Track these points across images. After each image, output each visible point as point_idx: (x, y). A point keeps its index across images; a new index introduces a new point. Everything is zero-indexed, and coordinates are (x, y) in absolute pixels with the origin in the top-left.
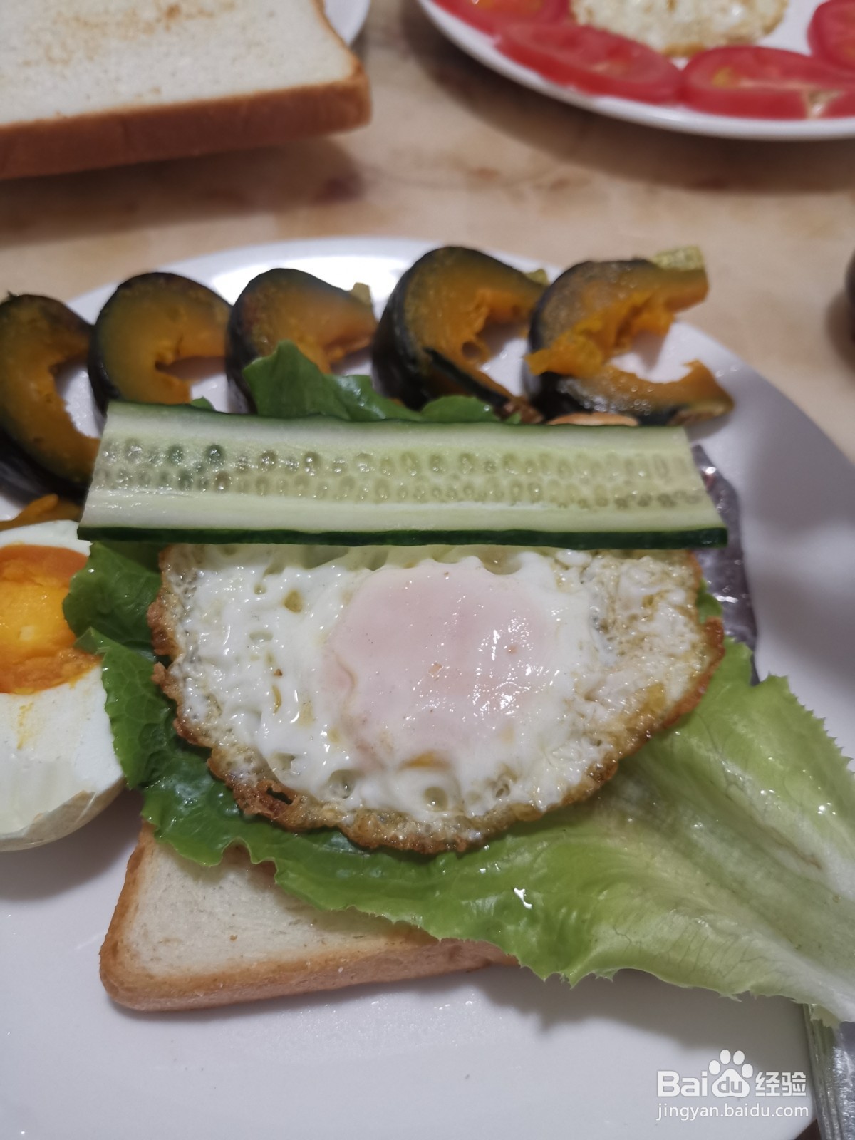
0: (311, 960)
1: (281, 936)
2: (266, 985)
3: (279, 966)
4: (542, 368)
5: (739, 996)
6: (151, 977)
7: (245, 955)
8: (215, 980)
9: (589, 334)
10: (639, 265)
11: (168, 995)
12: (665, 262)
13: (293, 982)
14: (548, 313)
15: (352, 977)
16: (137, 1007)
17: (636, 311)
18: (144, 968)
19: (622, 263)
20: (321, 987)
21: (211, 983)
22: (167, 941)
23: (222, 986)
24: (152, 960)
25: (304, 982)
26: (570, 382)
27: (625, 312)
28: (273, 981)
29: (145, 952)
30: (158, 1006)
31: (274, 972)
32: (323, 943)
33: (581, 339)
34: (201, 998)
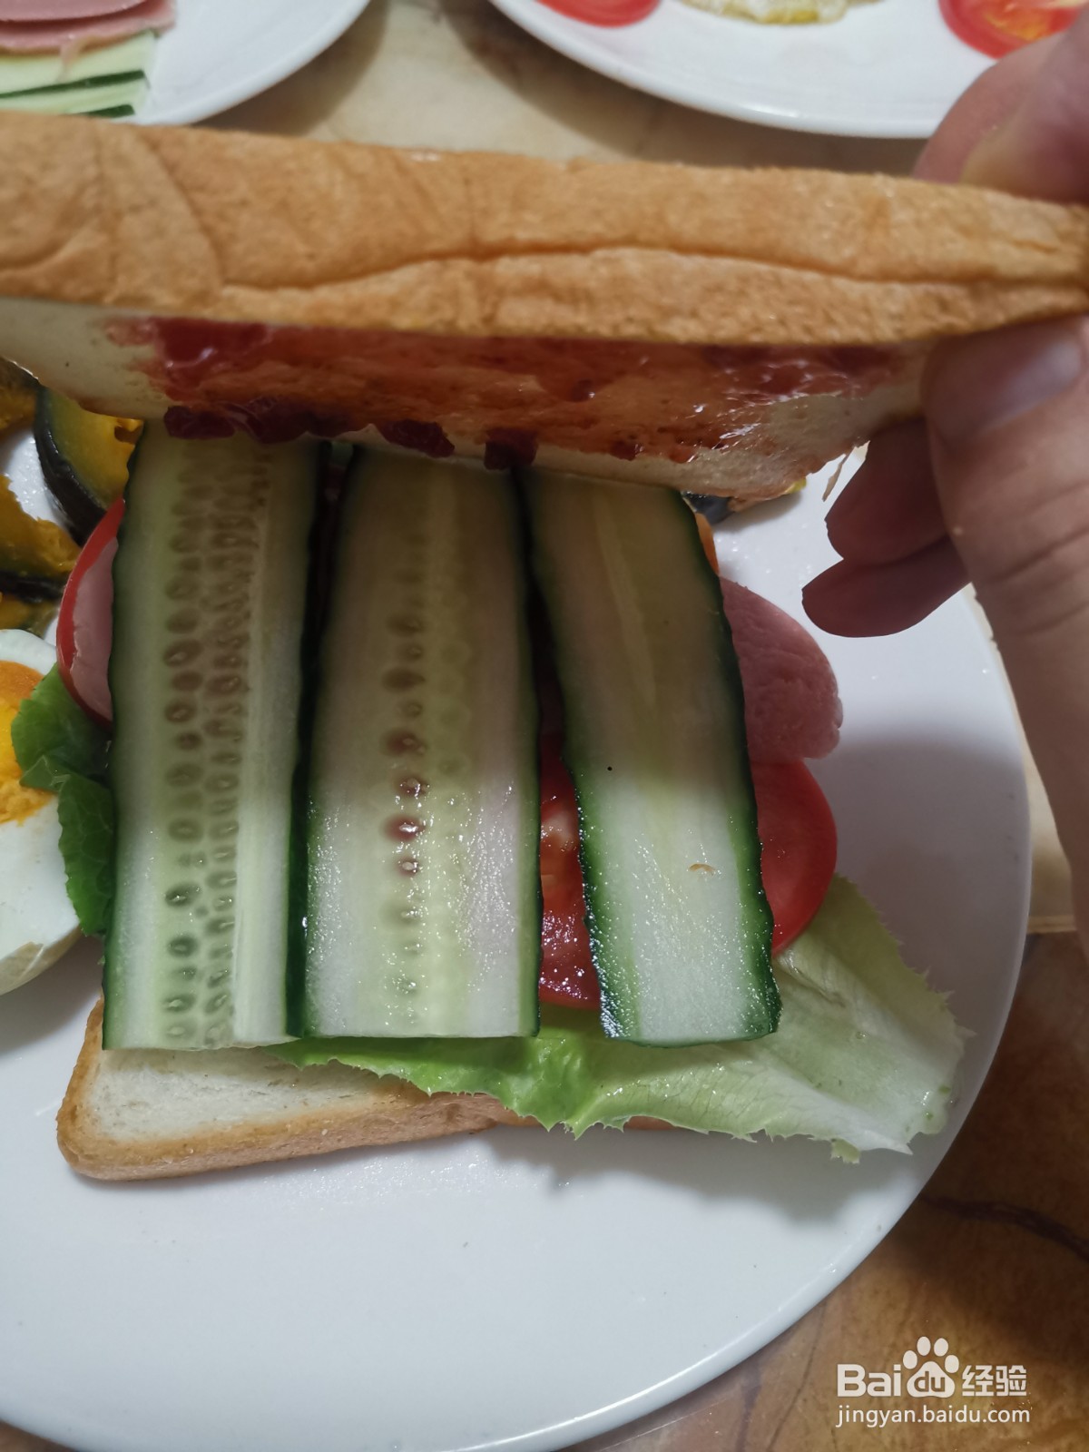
0: (291, 1122)
1: (260, 1097)
2: (243, 1150)
3: (255, 1130)
5: (754, 1136)
6: (113, 1142)
7: (218, 1118)
8: (185, 1145)
11: (134, 1163)
13: (273, 1146)
15: (339, 1140)
16: (99, 1176)
18: (106, 1134)
20: (305, 1152)
21: (181, 1149)
22: (132, 1104)
23: (192, 1151)
24: (115, 1124)
25: (285, 1146)
28: (250, 1146)
29: (108, 1118)
30: (124, 1175)
31: (250, 1135)
32: (306, 1104)
34: (170, 1166)
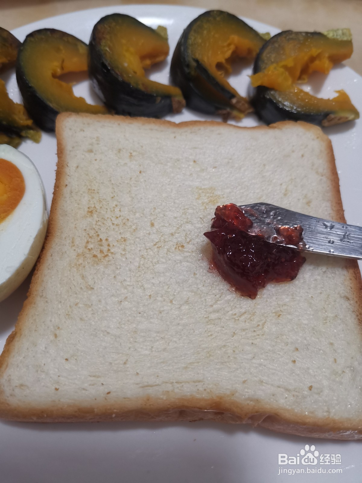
4: (258, 83)
9: (286, 68)
10: (317, 35)
12: (330, 35)
14: (265, 55)
17: (312, 59)
19: (307, 33)
26: (272, 92)
27: (306, 58)
33: (282, 70)
